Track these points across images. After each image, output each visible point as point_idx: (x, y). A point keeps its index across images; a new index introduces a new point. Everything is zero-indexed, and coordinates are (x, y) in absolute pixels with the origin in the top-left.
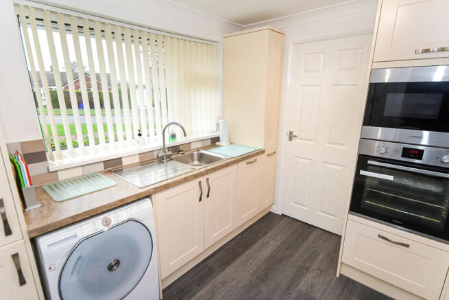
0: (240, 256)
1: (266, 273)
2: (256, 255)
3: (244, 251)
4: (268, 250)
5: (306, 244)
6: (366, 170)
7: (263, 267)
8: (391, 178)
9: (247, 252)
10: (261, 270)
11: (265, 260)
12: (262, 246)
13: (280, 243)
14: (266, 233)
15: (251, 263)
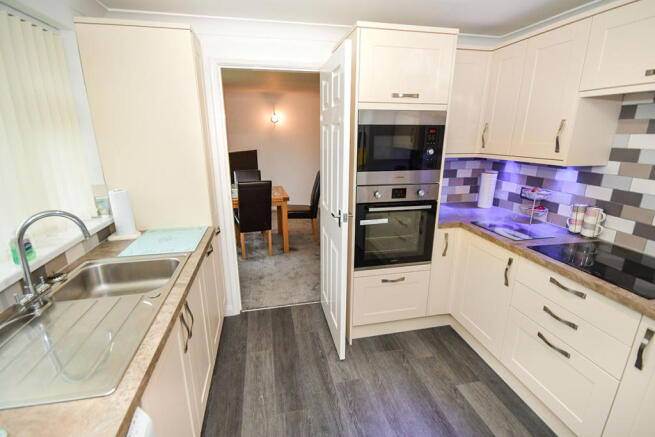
0: (242, 401)
1: (292, 395)
2: (260, 385)
3: (240, 391)
4: (268, 366)
5: (297, 332)
6: (364, 219)
7: (283, 391)
8: (385, 221)
9: (246, 389)
10: (284, 396)
11: (276, 380)
12: (256, 367)
13: (271, 349)
14: (245, 347)
15: (265, 398)
